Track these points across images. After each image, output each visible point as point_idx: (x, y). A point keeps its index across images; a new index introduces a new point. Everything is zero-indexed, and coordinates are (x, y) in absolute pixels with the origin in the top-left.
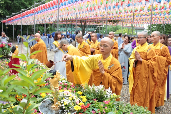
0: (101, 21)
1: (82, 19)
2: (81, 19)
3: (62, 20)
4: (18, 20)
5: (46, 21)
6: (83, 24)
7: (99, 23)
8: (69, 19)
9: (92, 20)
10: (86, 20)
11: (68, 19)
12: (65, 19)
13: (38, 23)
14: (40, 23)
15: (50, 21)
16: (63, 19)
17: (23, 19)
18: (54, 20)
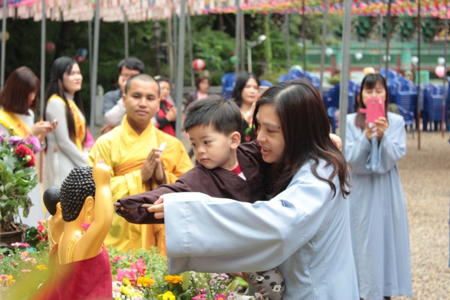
13: (199, 8)
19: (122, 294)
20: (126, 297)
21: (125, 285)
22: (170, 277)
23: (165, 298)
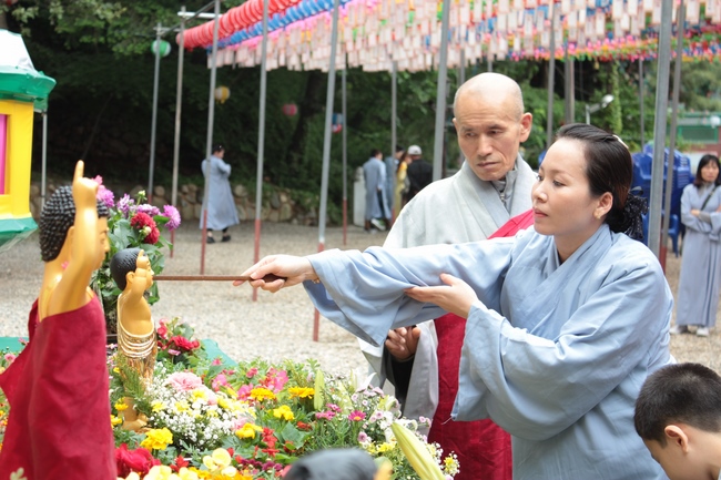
4: (309, 20)
5: (571, 21)
14: (517, 47)
15: (609, 33)
17: (352, 16)
18: (649, 15)
19: (220, 407)
20: (224, 411)
21: (230, 397)
22: (297, 389)
23: (277, 413)
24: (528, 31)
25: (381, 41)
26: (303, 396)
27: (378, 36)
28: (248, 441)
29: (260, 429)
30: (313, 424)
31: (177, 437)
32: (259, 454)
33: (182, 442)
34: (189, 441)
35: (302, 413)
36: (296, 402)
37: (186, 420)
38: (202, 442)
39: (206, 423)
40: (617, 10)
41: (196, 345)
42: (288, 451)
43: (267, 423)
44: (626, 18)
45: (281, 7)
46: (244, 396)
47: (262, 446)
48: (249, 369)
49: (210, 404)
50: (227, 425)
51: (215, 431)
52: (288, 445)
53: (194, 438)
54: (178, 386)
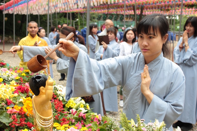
0: (171, 7)
1: (137, 2)
2: (134, 4)
3: (99, 5)
4: (23, 5)
5: (71, 5)
6: (138, 12)
7: (168, 10)
8: (112, 2)
9: (154, 5)
10: (144, 5)
11: (109, 3)
12: (105, 3)
13: (58, 10)
14: (61, 10)
15: (78, 8)
16: (101, 3)
17: (31, 3)
18: (84, 5)
22: (26, 70)
23: (23, 74)
24: (63, 7)
25: (37, 9)
26: (27, 71)
27: (36, 8)
28: (17, 80)
29: (20, 78)
30: (29, 76)
31: (4, 80)
32: (20, 82)
33: (5, 81)
34: (6, 80)
35: (27, 74)
36: (26, 72)
37: (5, 76)
38: (8, 81)
39: (9, 77)
40: (79, 3)
41: (5, 64)
42: (25, 81)
43: (21, 77)
44: (81, 5)
45: (17, 2)
46: (16, 72)
47: (20, 81)
48: (16, 68)
49: (9, 73)
50: (13, 77)
51: (11, 78)
52: (25, 80)
53: (7, 80)
54: (3, 71)
